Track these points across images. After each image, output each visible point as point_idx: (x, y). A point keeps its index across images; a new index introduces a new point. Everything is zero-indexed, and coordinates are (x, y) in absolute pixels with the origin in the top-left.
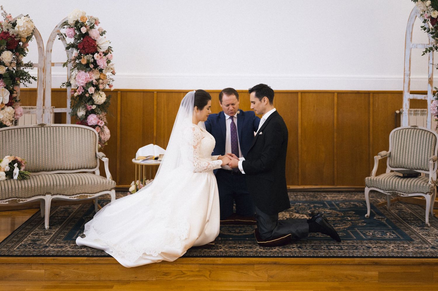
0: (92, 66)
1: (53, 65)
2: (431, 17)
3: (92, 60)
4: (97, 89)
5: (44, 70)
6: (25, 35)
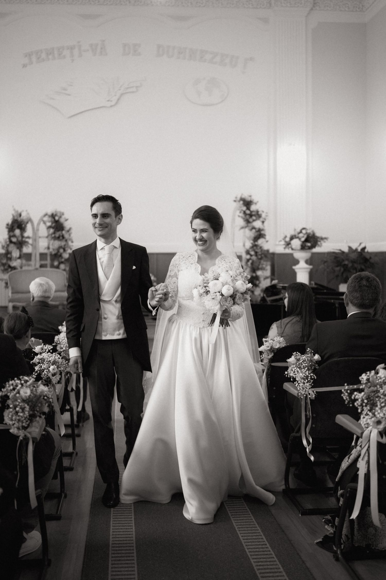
0: (61, 238)
1: (40, 237)
2: (242, 210)
3: (61, 235)
4: (64, 250)
5: (35, 240)
6: (26, 221)
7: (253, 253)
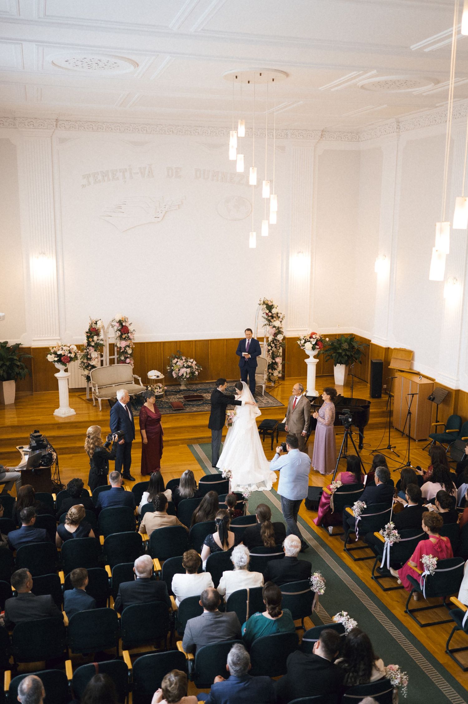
2: (265, 312)
3: (127, 336)
4: (129, 348)
5: (106, 341)
6: (100, 328)
7: (273, 345)
